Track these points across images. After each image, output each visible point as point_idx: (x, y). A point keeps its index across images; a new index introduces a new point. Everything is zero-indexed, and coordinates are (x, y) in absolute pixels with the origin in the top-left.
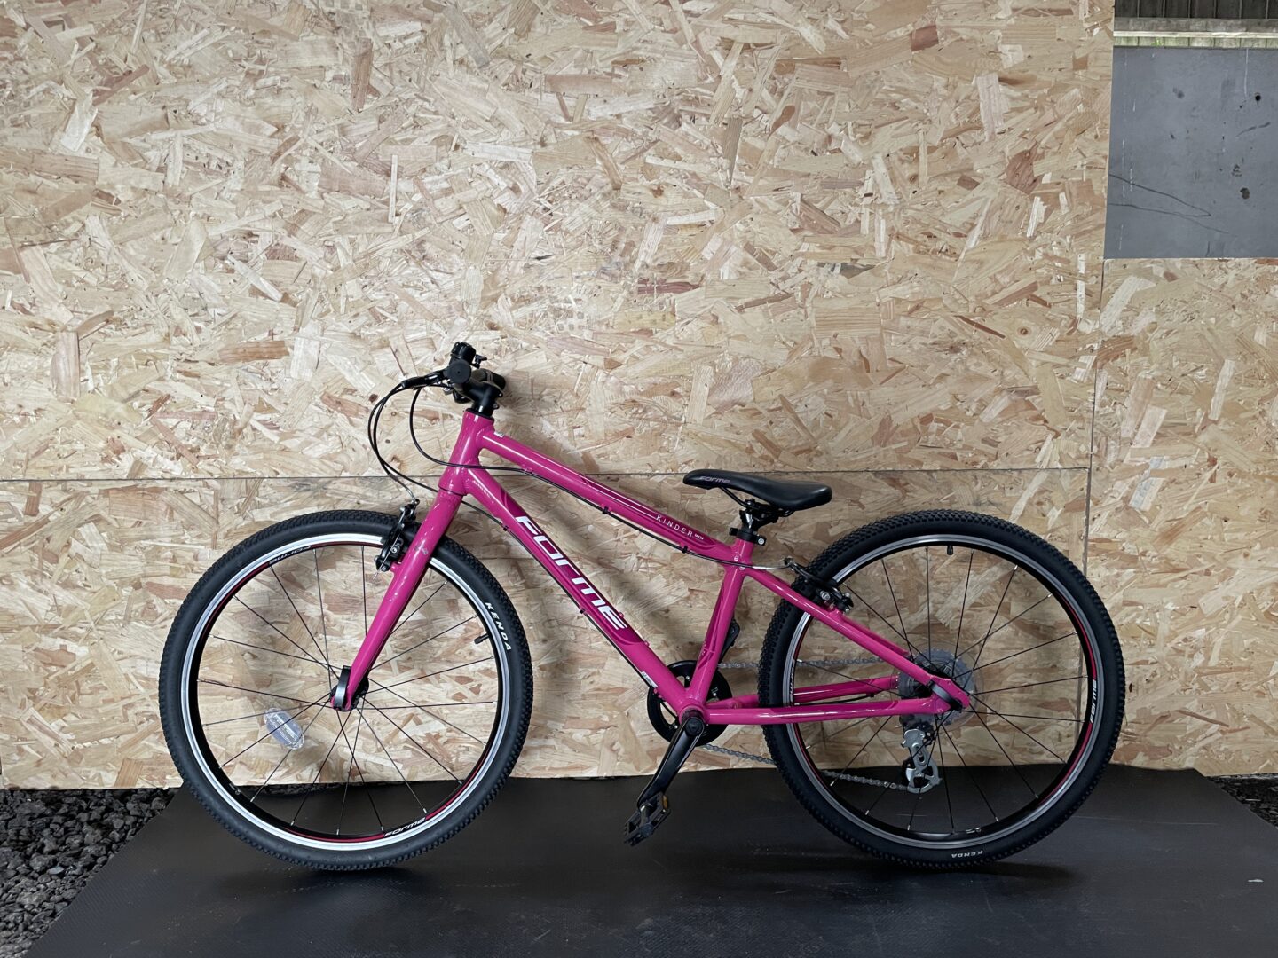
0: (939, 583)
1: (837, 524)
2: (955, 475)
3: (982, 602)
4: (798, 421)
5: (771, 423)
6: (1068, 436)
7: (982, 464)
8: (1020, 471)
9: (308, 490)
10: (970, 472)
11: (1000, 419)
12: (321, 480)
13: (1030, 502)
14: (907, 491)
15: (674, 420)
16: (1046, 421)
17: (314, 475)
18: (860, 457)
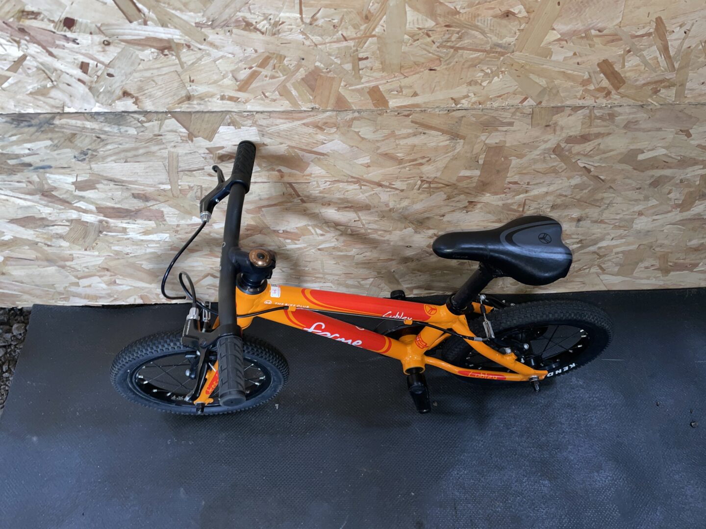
1: (650, 150)
4: (665, 49)
5: (629, 51)
9: (29, 126)
12: (42, 116)
15: (499, 50)
17: (31, 111)
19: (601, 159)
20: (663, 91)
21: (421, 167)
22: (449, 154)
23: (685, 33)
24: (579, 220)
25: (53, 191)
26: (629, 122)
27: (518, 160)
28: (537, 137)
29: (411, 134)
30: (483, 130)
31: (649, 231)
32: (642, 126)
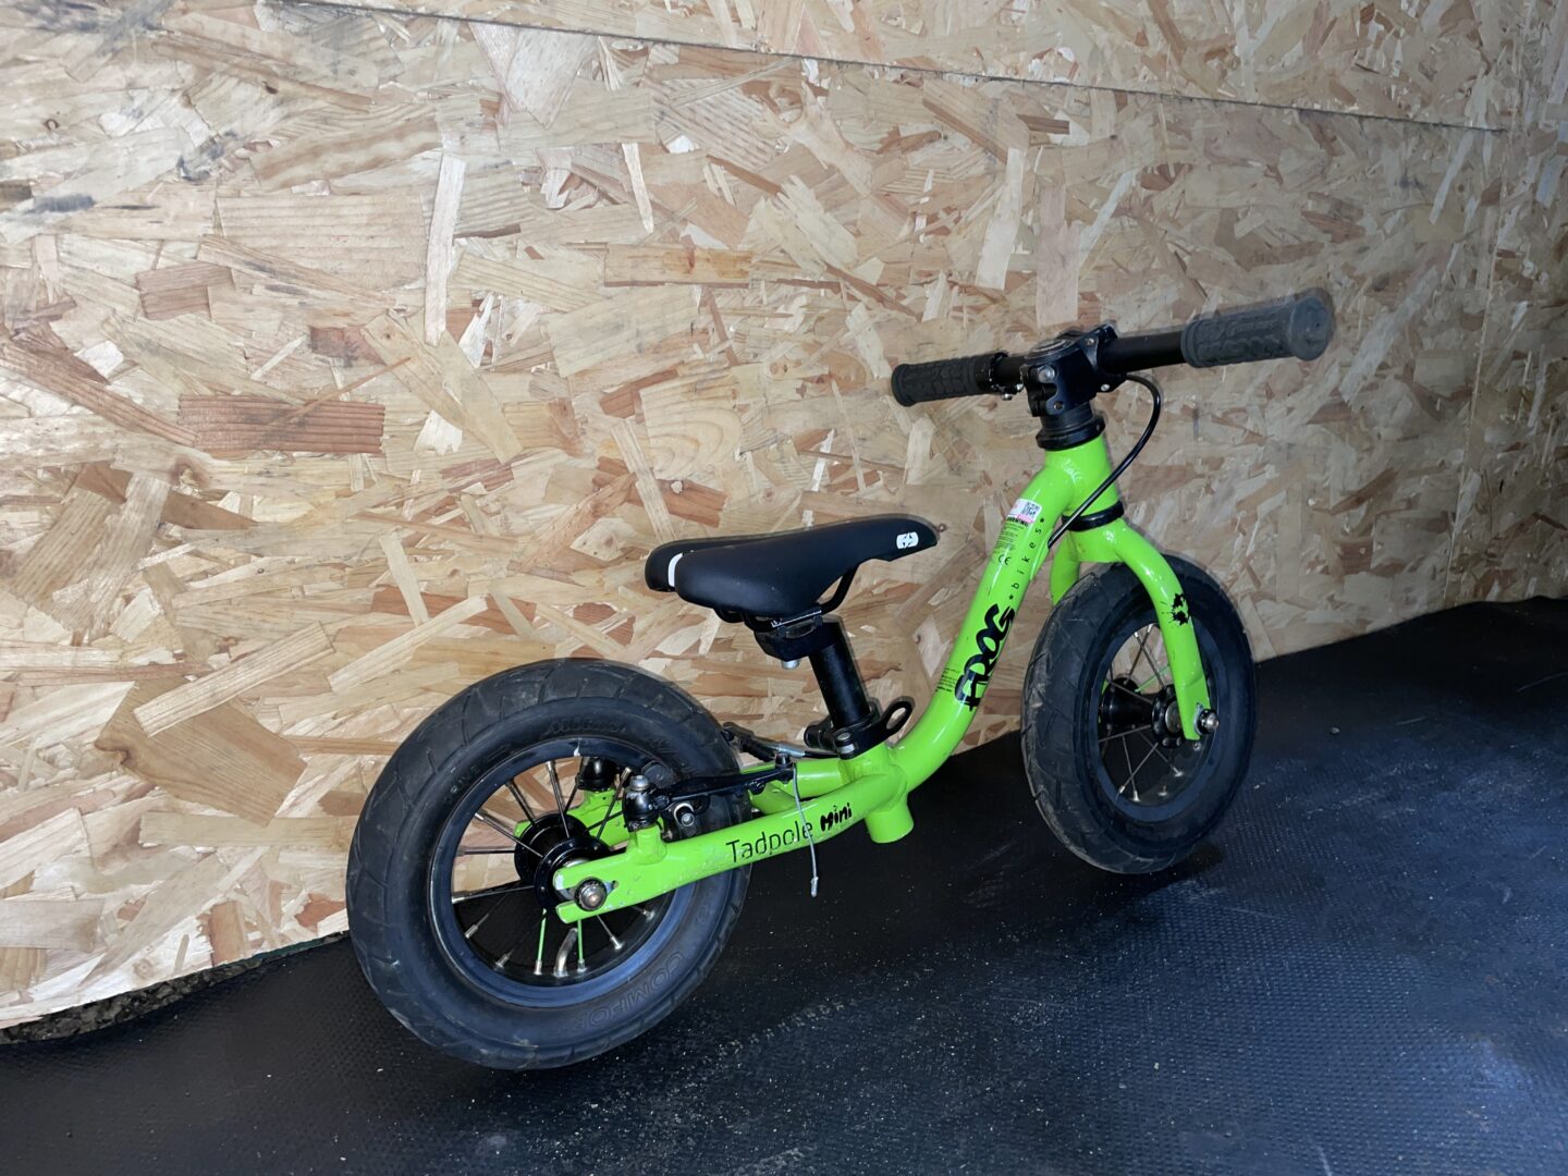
0: (1349, 328)
1: (1245, 214)
2: (1386, 127)
3: (1390, 363)
6: (1497, 73)
8: (1449, 127)
10: (1401, 125)
11: (1439, 30)
13: (1452, 187)
14: (1332, 153)
16: (1481, 44)
18: (1285, 78)
19: (1192, 233)
21: (947, 239)
22: (988, 203)
24: (1195, 414)
25: (57, 318)
26: (1207, 141)
27: (1088, 228)
28: (1105, 166)
29: (924, 135)
30: (1031, 137)
31: (1290, 446)
32: (1226, 151)
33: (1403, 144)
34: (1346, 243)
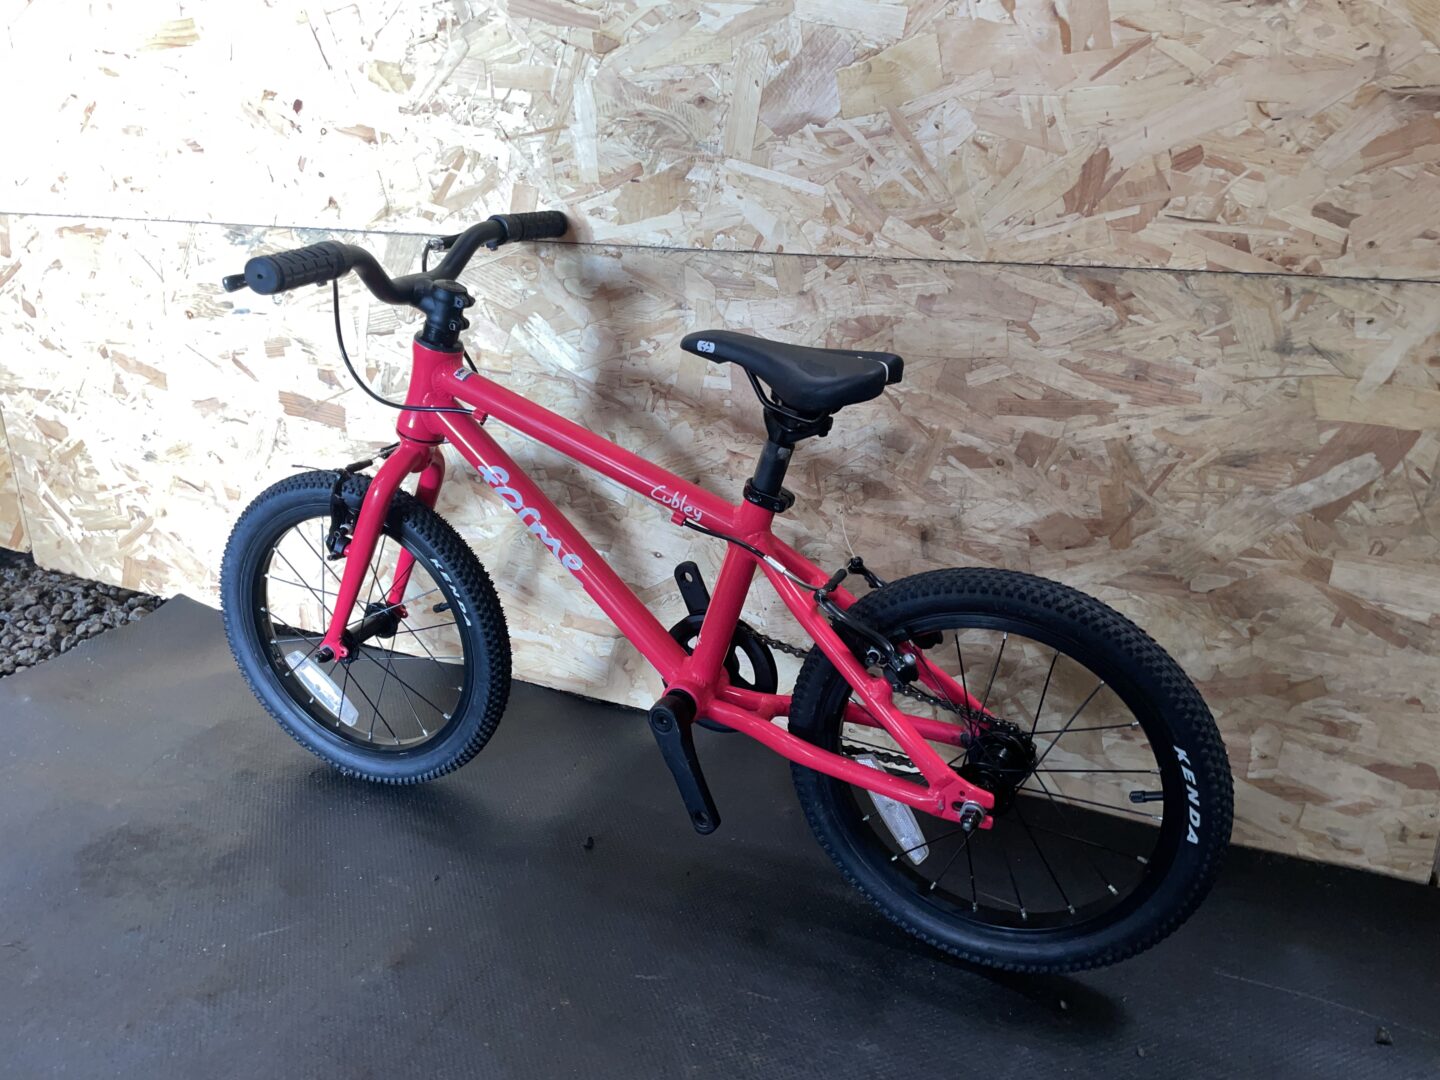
2: (1238, 283)
4: (920, 156)
7: (1306, 262)
8: (1398, 284)
10: (1275, 280)
13: (1413, 357)
14: (1129, 311)
18: (1037, 235)
20: (949, 236)
23: (937, 127)
26: (921, 297)
33: (1280, 304)
34: (1163, 408)
